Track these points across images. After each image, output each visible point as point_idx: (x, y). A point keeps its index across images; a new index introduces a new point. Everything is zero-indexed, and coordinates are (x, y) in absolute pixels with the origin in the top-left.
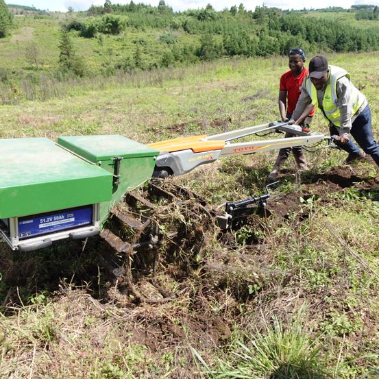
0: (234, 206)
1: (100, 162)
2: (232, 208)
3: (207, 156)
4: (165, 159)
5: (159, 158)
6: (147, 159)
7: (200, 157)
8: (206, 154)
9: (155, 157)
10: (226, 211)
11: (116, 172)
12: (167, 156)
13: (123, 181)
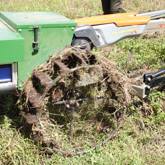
0: (151, 77)
1: (20, 30)
2: (149, 79)
3: (131, 30)
4: (83, 30)
5: (77, 29)
6: (65, 29)
7: (124, 31)
8: (131, 28)
9: (73, 28)
10: (144, 82)
11: (35, 40)
12: (86, 28)
13: (43, 48)
